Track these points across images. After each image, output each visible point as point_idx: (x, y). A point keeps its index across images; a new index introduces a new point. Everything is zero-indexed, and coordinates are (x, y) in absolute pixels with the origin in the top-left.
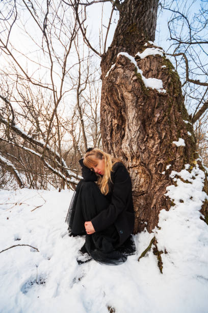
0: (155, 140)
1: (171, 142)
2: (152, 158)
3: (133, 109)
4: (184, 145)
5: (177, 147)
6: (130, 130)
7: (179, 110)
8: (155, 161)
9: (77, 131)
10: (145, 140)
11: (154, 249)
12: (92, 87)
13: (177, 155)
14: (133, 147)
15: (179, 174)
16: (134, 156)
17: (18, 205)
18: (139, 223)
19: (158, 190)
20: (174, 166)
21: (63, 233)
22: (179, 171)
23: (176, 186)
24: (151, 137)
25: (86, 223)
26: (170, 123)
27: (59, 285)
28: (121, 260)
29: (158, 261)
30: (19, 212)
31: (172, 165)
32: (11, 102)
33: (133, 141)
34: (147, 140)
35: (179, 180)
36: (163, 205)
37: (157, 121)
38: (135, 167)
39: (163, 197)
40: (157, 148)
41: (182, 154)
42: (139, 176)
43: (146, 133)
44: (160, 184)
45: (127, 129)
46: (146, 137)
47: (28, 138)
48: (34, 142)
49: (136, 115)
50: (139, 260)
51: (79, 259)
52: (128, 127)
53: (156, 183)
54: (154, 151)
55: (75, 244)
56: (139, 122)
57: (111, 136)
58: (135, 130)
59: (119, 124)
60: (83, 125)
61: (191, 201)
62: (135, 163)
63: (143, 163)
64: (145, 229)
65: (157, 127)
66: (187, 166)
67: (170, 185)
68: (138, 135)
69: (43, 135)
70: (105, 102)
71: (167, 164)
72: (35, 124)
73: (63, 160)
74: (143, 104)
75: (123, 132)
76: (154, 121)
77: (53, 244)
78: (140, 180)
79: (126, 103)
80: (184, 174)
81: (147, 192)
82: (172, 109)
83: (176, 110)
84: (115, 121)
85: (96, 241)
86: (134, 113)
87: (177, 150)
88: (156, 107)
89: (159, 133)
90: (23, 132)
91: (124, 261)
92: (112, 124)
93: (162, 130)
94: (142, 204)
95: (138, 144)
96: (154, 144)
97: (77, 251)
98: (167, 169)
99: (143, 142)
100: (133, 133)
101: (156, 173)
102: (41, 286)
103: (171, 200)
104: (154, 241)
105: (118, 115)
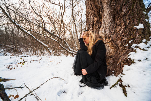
0: (121, 27)
1: (133, 26)
2: (119, 37)
3: (107, 9)
4: (143, 27)
5: (137, 29)
6: (105, 22)
7: (140, 5)
8: (121, 38)
9: (72, 30)
10: (114, 27)
11: (120, 84)
12: (79, 5)
13: (137, 34)
14: (107, 32)
15: (138, 45)
16: (107, 37)
17: (51, 62)
18: (109, 71)
19: (123, 55)
20: (134, 41)
21: (72, 74)
22: (138, 43)
23: (136, 52)
24: (119, 25)
25: (82, 70)
26: (133, 14)
27: (72, 94)
28: (101, 87)
29: (123, 90)
30: (52, 64)
31: (133, 40)
32: (42, 17)
33: (107, 29)
34: (116, 27)
35: (138, 49)
36: (126, 63)
37: (124, 14)
38: (107, 43)
39: (126, 58)
40: (123, 31)
41: (141, 33)
42: (109, 48)
43: (115, 23)
44: (124, 51)
45: (103, 22)
46: (116, 25)
47: (51, 34)
48: (54, 35)
49: (109, 12)
50: (110, 88)
51: (80, 85)
52: (104, 21)
53: (121, 51)
54: (120, 33)
55: (78, 79)
56: (111, 17)
57: (93, 28)
58: (108, 22)
59: (98, 20)
60: (75, 25)
61: (146, 61)
62: (107, 41)
63: (112, 40)
64: (113, 74)
65: (124, 18)
66: (144, 40)
67: (131, 52)
68: (110, 25)
69: (58, 32)
70: (89, 8)
71: (129, 40)
72: (54, 27)
73: (67, 43)
74: (114, 4)
75: (100, 24)
76: (122, 14)
77: (68, 78)
78: (110, 50)
79: (103, 6)
80: (142, 45)
81: (115, 56)
82: (135, 5)
83: (138, 5)
84: (96, 19)
85: (88, 78)
86: (108, 12)
87: (137, 31)
88: (123, 5)
89: (125, 22)
90: (49, 31)
91: (103, 88)
92: (93, 20)
93: (127, 20)
94: (111, 62)
95: (110, 30)
96: (120, 29)
97: (79, 82)
98: (129, 43)
99: (113, 28)
100: (106, 24)
101: (121, 45)
102: (65, 94)
103: (132, 60)
104: (120, 80)
105: (97, 14)
